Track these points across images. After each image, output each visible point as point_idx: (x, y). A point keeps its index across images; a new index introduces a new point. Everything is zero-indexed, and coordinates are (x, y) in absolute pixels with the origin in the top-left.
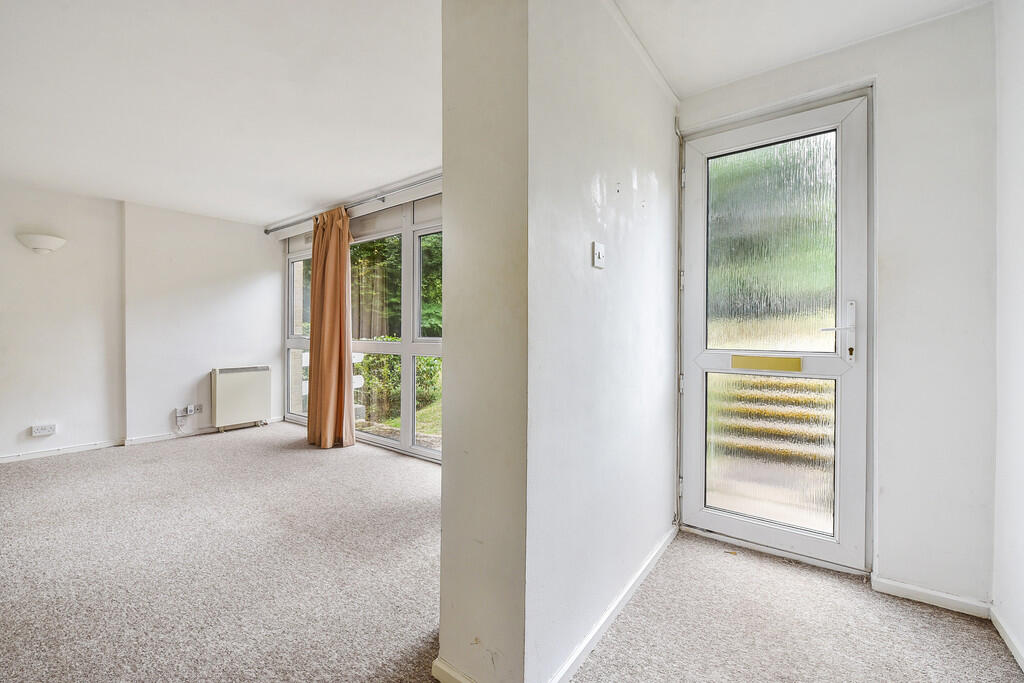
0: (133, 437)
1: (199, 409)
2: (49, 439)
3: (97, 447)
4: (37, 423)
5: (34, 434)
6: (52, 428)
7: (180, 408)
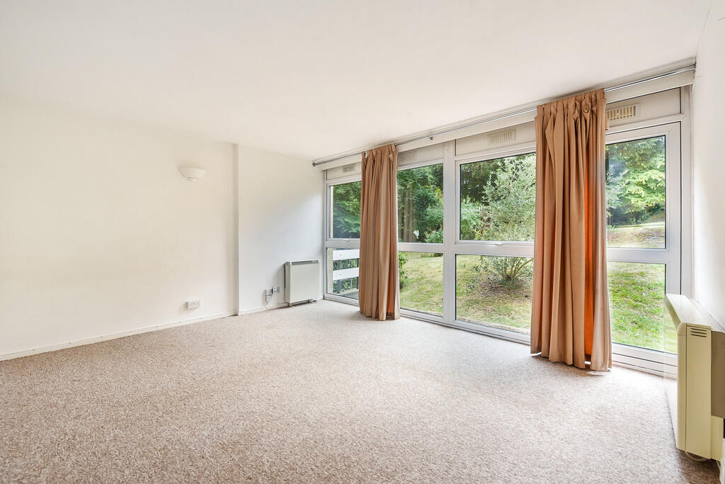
0: (242, 310)
1: (278, 290)
2: (196, 310)
3: (222, 316)
4: (190, 300)
5: (189, 307)
6: (199, 303)
7: (268, 289)
